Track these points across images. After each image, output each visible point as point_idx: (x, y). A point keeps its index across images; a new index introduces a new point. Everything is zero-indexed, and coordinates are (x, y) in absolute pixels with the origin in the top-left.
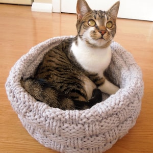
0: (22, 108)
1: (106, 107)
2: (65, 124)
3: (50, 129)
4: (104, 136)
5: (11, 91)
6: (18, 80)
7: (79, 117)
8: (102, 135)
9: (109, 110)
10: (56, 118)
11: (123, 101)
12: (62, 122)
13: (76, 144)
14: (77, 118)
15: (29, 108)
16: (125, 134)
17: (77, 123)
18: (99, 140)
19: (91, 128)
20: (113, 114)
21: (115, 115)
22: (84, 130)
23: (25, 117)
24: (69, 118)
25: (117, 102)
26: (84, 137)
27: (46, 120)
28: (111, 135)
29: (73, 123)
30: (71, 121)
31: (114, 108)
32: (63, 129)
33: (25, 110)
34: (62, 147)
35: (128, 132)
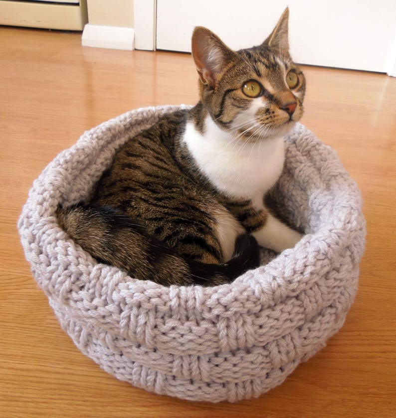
0: (60, 279)
1: (270, 279)
2: (167, 320)
3: (131, 333)
4: (266, 353)
5: (33, 239)
6: (50, 210)
7: (203, 303)
8: (261, 351)
9: (279, 286)
10: (146, 306)
11: (314, 265)
12: (160, 315)
13: (195, 373)
14: (198, 304)
15: (78, 279)
16: (319, 349)
17: (199, 318)
18: (252, 363)
19: (233, 332)
20: (288, 297)
21: (293, 300)
22: (216, 335)
23: (68, 304)
24: (179, 305)
25: (299, 266)
26: (216, 355)
27: (121, 311)
28: (282, 349)
29: (188, 319)
30: (183, 312)
31: (290, 282)
32: (164, 334)
33: (67, 285)
34: (160, 379)
35: (325, 345)
